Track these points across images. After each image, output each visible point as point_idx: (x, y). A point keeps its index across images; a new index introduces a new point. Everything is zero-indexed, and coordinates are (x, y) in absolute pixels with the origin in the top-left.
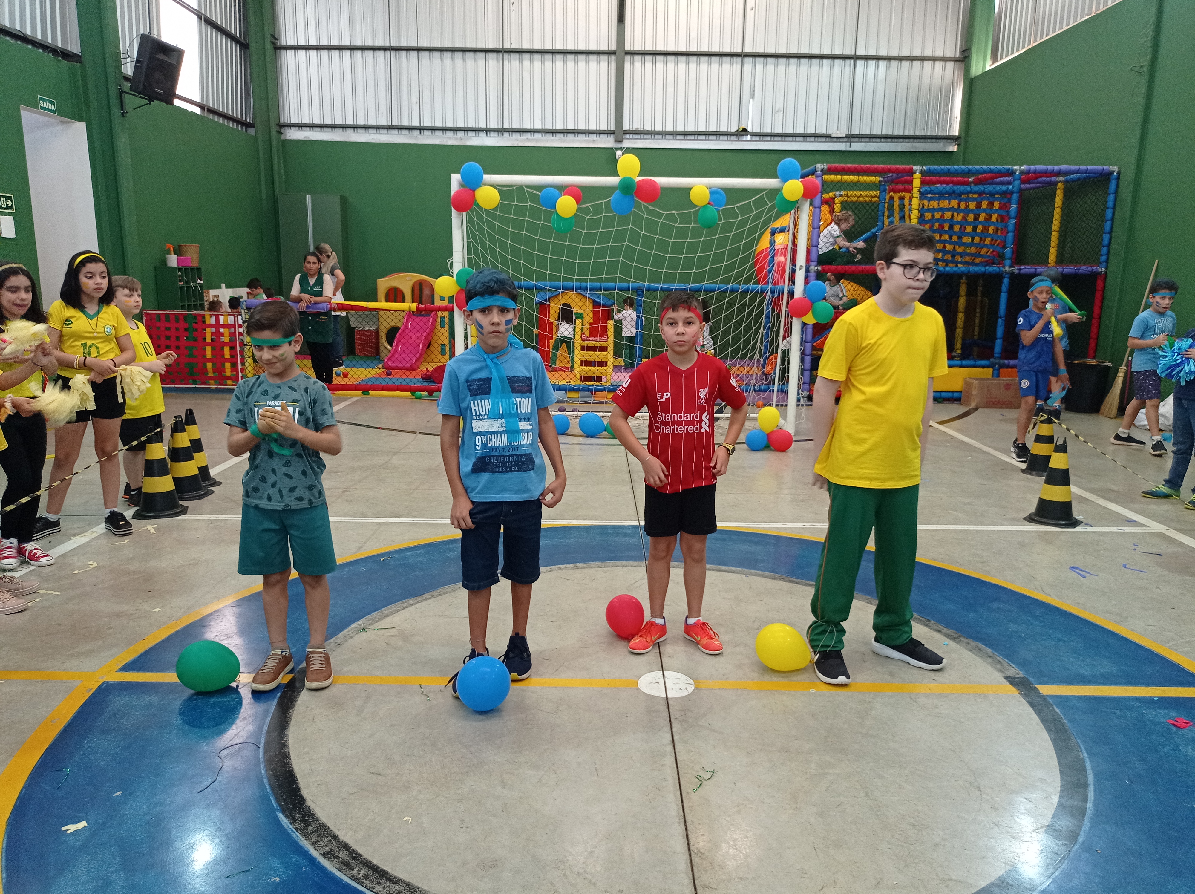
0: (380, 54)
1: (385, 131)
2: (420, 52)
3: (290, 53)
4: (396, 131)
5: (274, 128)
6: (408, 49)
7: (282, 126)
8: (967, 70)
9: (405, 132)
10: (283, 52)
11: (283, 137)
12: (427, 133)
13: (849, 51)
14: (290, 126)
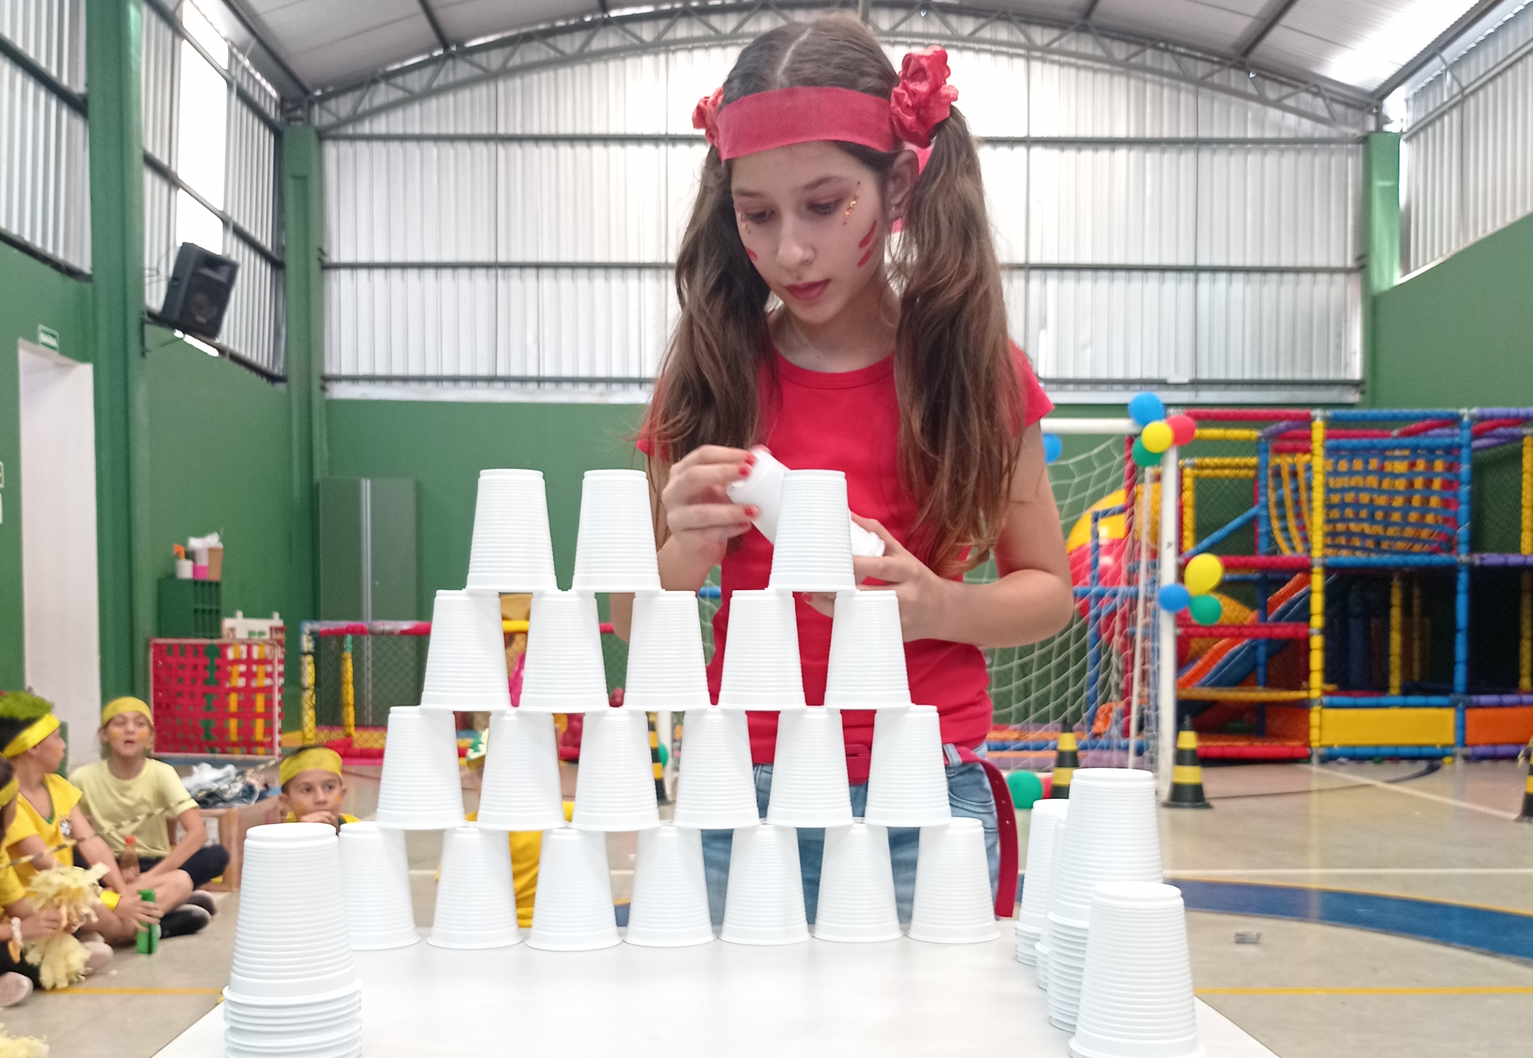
0: (480, 273)
1: (484, 384)
2: (541, 271)
3: (345, 274)
4: (500, 385)
5: (316, 383)
6: (522, 266)
7: (327, 379)
8: (1366, 284)
9: (514, 385)
10: (333, 274)
11: (327, 396)
12: (548, 386)
13: (1186, 260)
14: (339, 379)
